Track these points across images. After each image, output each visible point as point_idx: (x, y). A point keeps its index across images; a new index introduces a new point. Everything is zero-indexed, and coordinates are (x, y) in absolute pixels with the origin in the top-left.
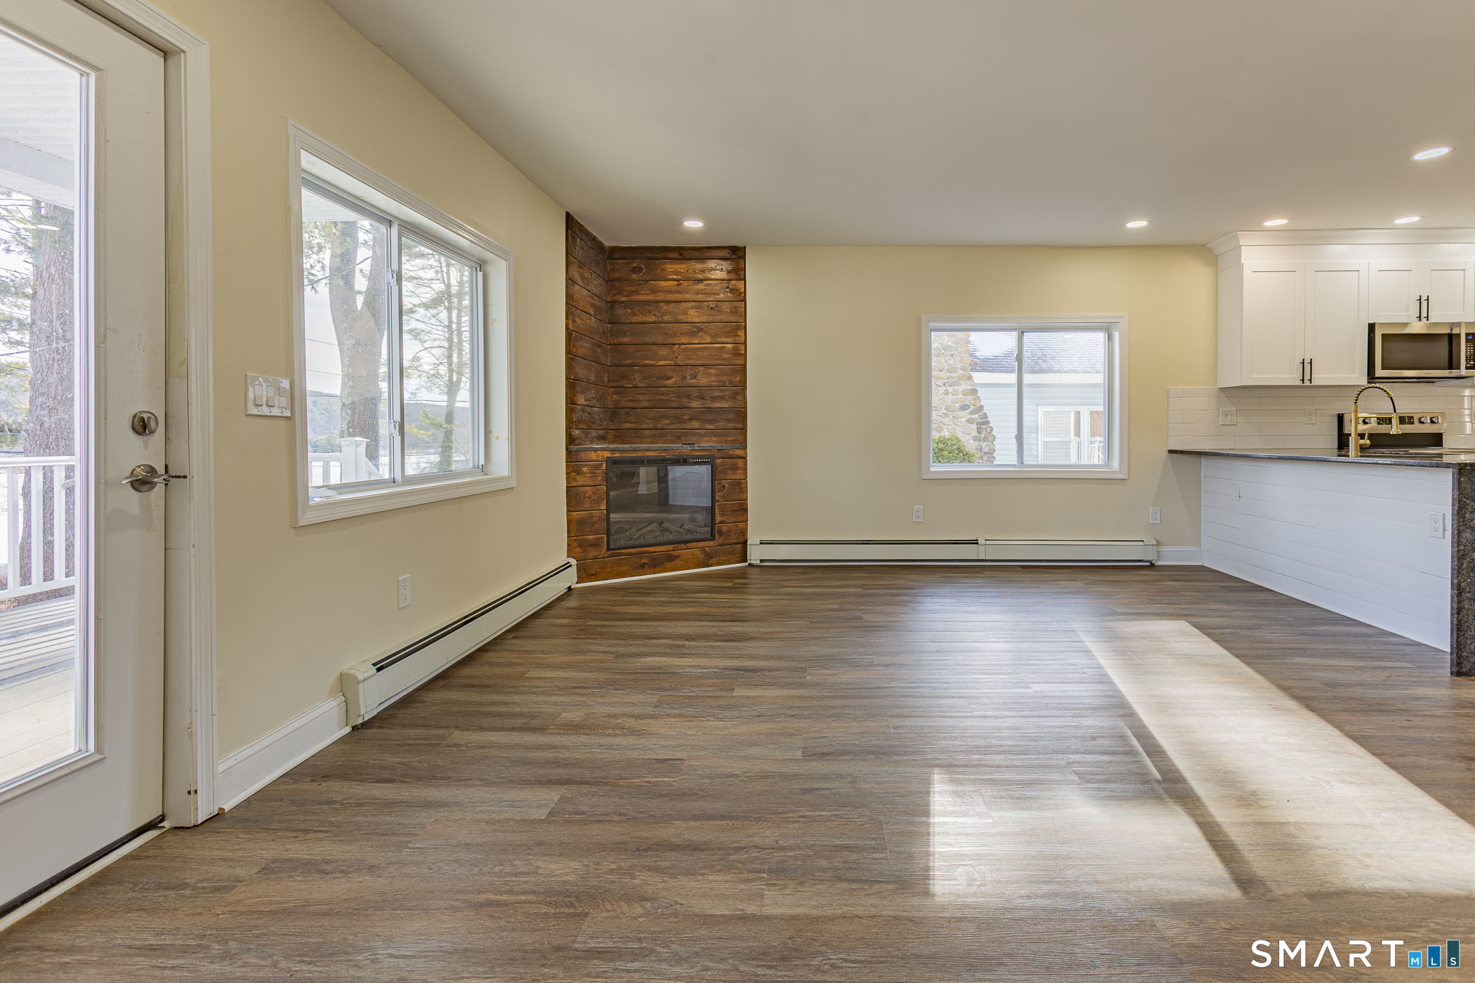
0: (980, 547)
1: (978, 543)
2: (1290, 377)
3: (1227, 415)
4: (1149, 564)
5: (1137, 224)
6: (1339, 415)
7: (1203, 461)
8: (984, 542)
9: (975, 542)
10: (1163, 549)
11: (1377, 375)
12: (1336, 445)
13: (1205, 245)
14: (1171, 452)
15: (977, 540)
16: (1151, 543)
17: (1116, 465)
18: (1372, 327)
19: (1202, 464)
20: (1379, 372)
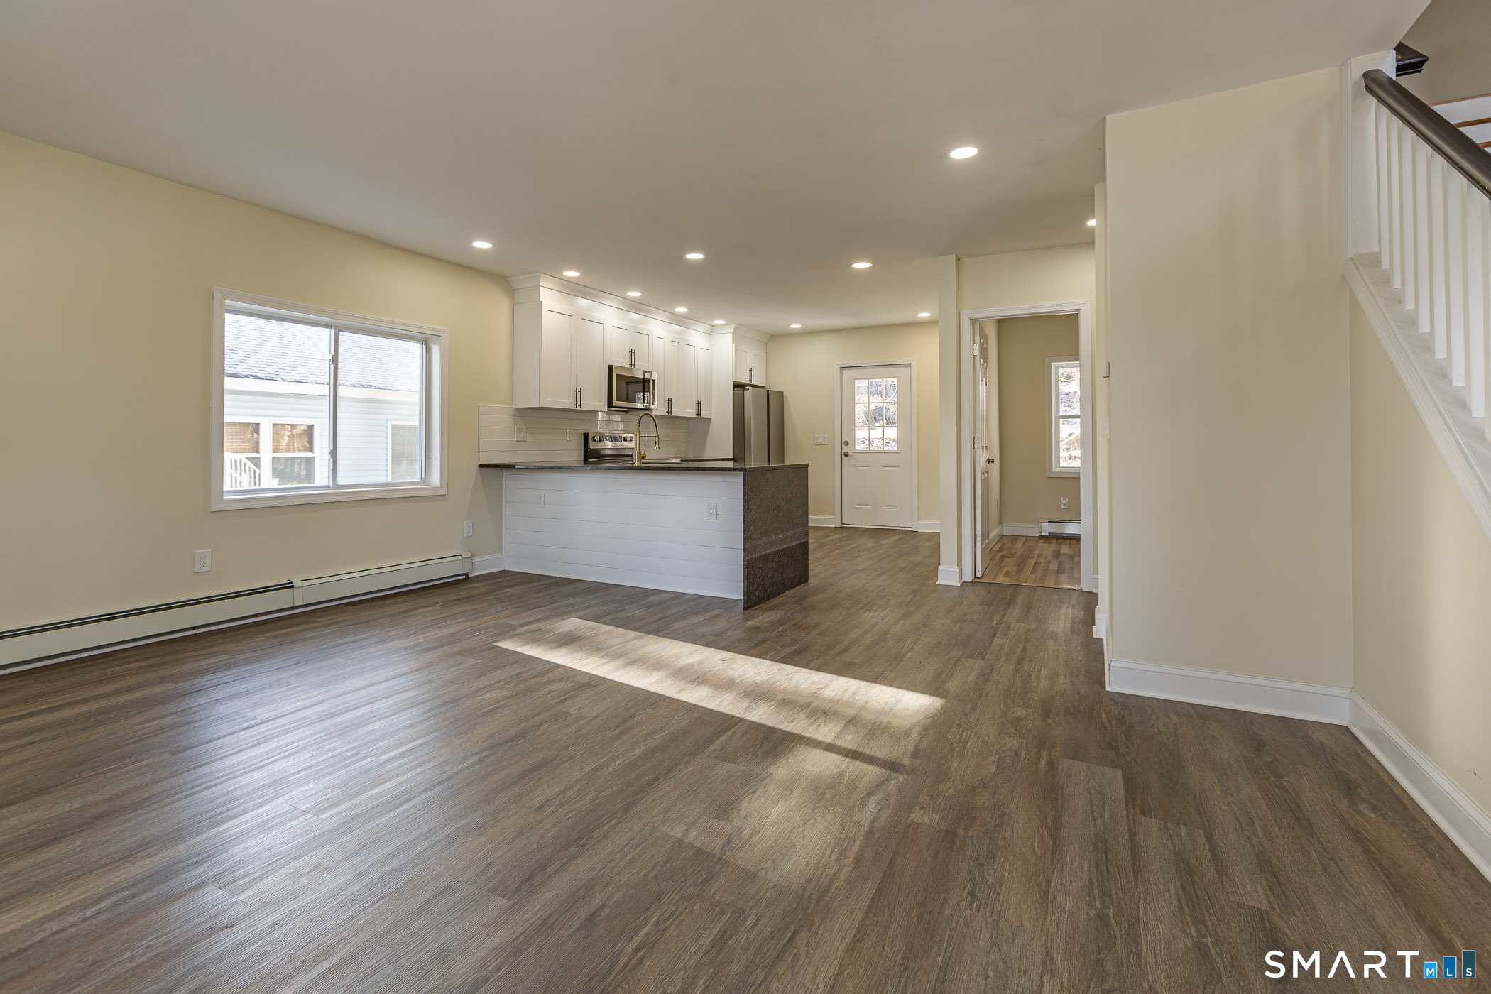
0: (295, 590)
1: (292, 587)
2: (566, 402)
3: (520, 432)
4: (464, 577)
5: (482, 245)
6: (585, 434)
7: (504, 474)
8: (300, 584)
9: (290, 586)
10: (476, 560)
11: (614, 405)
12: (583, 459)
13: (506, 278)
14: (481, 466)
15: (291, 583)
16: (468, 556)
17: (435, 479)
18: (610, 368)
19: (504, 478)
20: (615, 403)
